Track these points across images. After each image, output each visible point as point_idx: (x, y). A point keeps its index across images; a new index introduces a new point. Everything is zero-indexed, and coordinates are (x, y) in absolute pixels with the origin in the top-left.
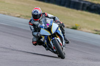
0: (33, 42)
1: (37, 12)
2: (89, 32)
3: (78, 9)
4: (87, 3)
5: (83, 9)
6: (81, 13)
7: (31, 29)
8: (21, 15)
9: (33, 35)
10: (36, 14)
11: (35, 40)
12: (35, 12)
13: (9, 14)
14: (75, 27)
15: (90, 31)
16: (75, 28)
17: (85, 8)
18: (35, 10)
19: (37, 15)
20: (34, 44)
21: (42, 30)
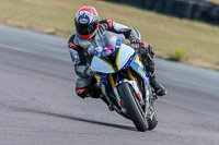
0: (77, 89)
1: (87, 18)
2: (207, 68)
3: (181, 16)
4: (201, 4)
5: (192, 18)
6: (189, 27)
7: (73, 59)
8: (57, 30)
9: (78, 73)
10: (84, 21)
11: (83, 84)
12: (81, 17)
13: (30, 28)
14: (175, 57)
15: (207, 65)
16: (175, 59)
17: (198, 14)
18: (82, 13)
19: (86, 26)
20: (79, 95)
21: (96, 60)
